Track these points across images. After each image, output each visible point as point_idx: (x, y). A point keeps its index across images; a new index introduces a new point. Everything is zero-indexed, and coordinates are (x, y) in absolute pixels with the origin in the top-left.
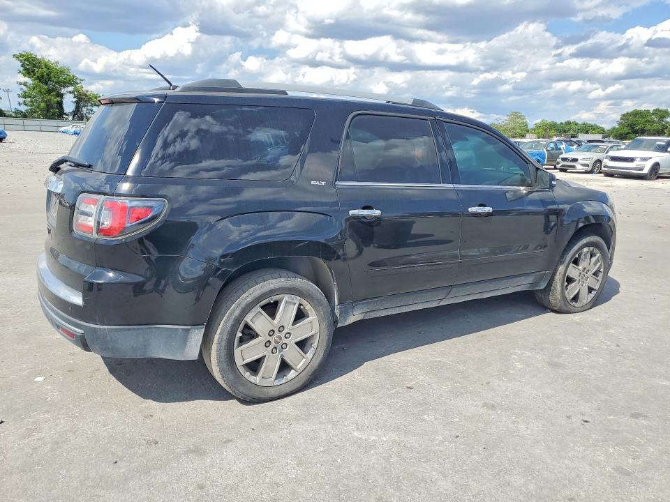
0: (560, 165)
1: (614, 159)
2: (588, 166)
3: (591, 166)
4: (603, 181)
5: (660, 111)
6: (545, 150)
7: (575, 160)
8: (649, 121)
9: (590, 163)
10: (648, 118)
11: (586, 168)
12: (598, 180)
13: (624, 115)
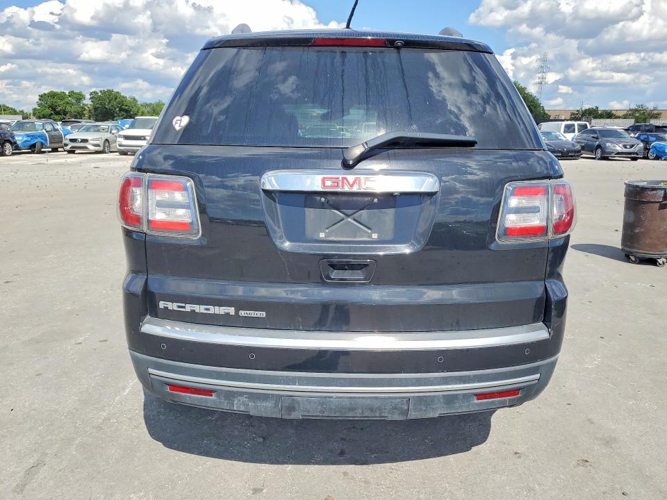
0: (70, 146)
1: (127, 138)
2: (99, 146)
3: (102, 145)
4: (118, 160)
5: (76, 94)
6: (44, 131)
7: (85, 141)
8: (68, 103)
9: (101, 142)
10: (66, 100)
11: (97, 149)
12: (114, 160)
13: (41, 96)
